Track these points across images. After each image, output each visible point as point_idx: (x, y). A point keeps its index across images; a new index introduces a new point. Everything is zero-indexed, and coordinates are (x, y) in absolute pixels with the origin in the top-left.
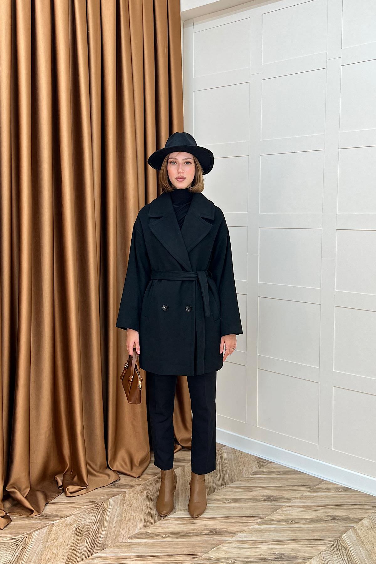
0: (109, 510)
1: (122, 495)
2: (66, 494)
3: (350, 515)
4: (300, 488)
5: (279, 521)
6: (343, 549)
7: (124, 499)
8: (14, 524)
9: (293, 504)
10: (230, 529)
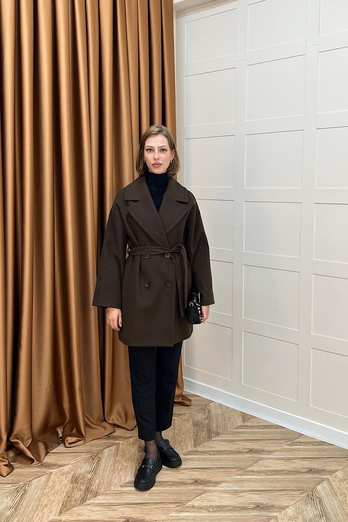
0: (103, 460)
1: (116, 447)
2: (65, 445)
3: (325, 468)
4: (281, 441)
5: (259, 472)
6: (317, 499)
7: (117, 450)
8: (16, 472)
9: (274, 457)
10: (213, 479)
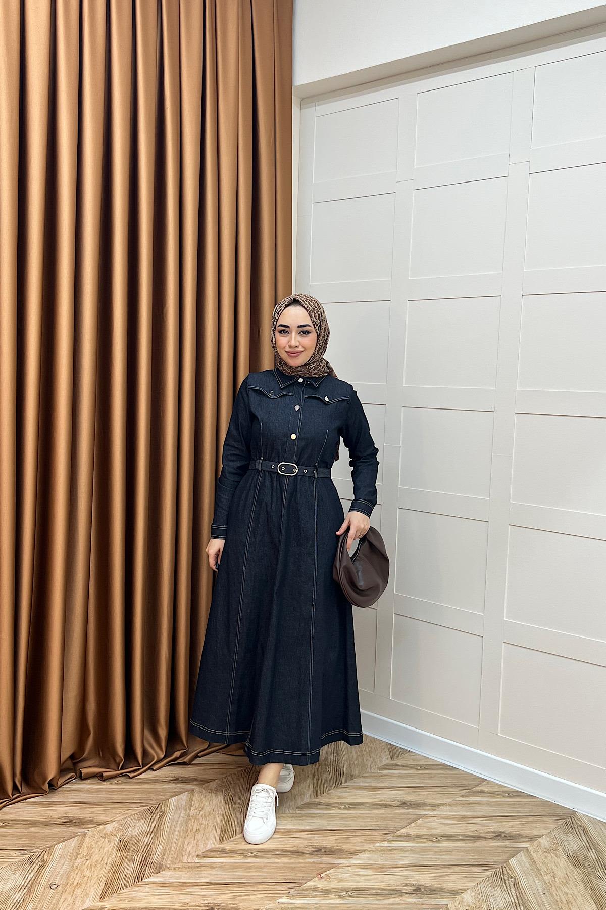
0: (169, 815)
1: (190, 794)
3: (522, 832)
4: (451, 790)
5: (418, 838)
6: (510, 879)
8: (28, 832)
9: (439, 814)
10: (346, 847)
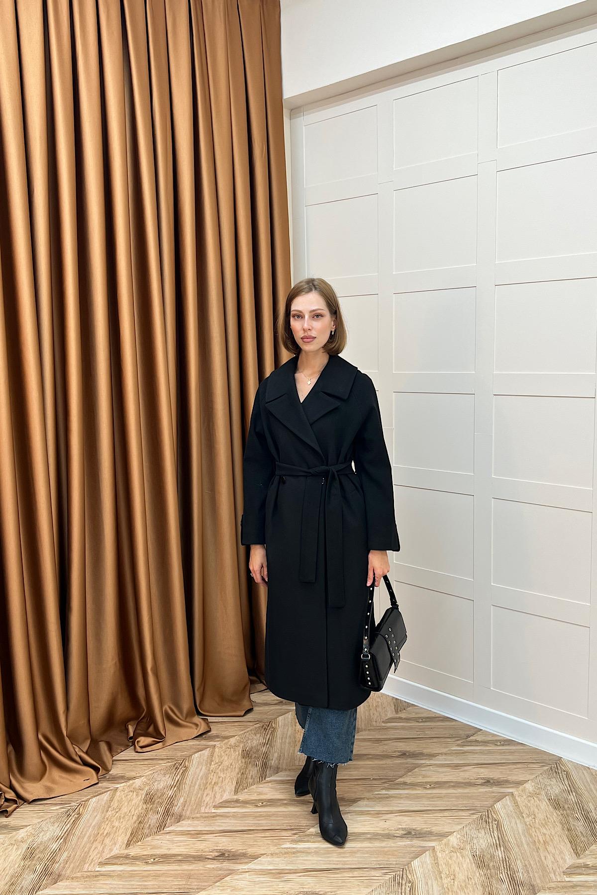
1: (211, 750)
2: (135, 749)
3: (509, 777)
4: (448, 740)
5: (414, 785)
6: (494, 822)
7: (212, 755)
9: (435, 763)
